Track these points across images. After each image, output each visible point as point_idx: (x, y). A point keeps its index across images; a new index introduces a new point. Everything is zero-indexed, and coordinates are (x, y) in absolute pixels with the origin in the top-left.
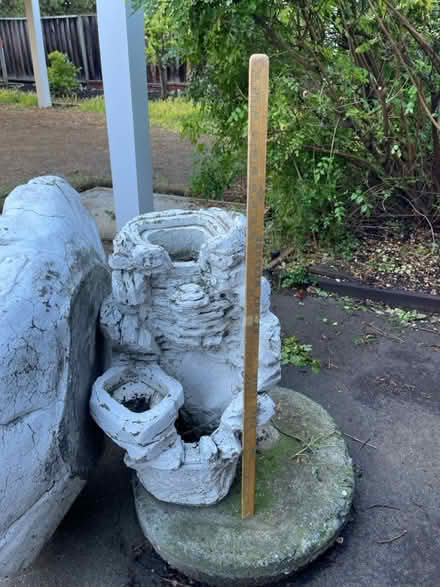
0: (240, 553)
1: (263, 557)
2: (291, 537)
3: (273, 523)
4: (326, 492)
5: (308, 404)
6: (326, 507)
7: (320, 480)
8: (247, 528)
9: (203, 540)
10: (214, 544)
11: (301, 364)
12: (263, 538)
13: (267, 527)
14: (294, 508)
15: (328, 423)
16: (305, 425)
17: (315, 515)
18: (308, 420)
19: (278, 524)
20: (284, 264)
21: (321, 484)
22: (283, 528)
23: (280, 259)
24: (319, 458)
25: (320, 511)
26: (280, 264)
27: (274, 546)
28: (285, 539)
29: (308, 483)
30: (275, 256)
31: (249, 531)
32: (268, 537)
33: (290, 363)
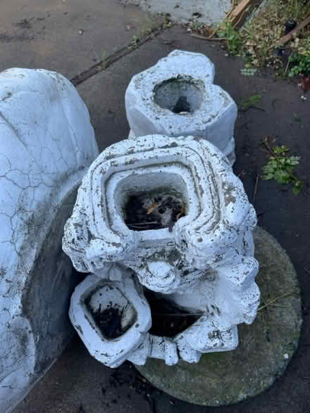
0: (191, 394)
1: (207, 400)
2: (232, 389)
3: (221, 374)
4: (271, 353)
5: (277, 254)
6: (267, 368)
7: (269, 340)
8: (200, 373)
9: (165, 376)
10: (172, 381)
11: (284, 181)
12: (210, 385)
13: (215, 376)
14: (241, 363)
15: (290, 279)
16: (269, 278)
17: (256, 373)
18: (272, 273)
19: (224, 375)
20: (297, 40)
21: (268, 344)
22: (228, 379)
23: (294, 33)
24: (273, 317)
25: (261, 370)
26: (293, 40)
27: (218, 394)
28: (227, 389)
29: (257, 341)
30: (290, 28)
31: (200, 376)
32: (214, 385)
33: (273, 178)
